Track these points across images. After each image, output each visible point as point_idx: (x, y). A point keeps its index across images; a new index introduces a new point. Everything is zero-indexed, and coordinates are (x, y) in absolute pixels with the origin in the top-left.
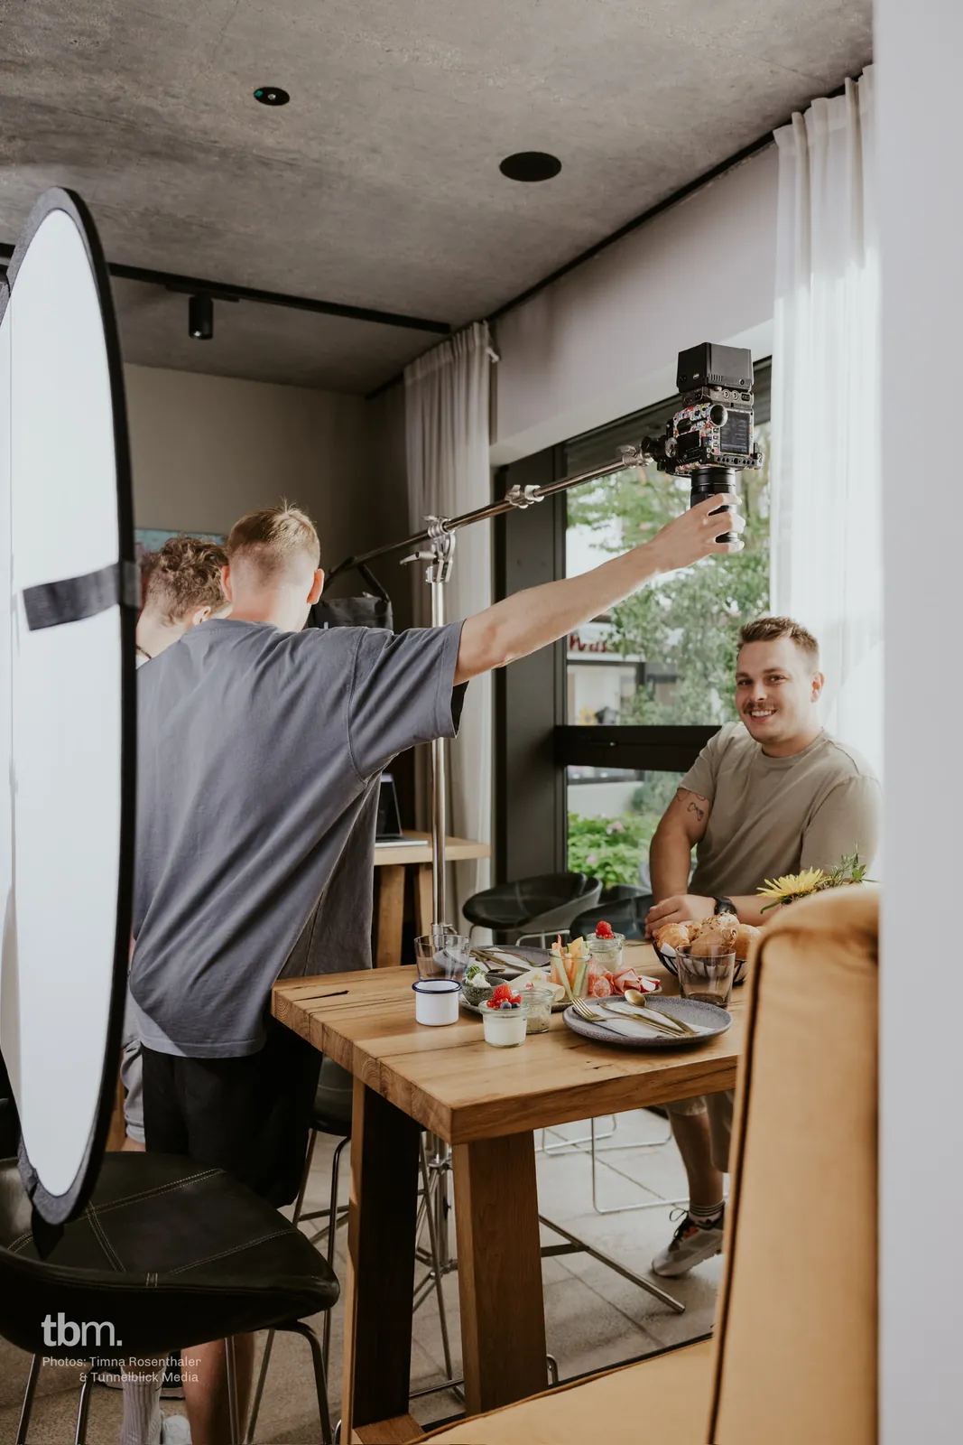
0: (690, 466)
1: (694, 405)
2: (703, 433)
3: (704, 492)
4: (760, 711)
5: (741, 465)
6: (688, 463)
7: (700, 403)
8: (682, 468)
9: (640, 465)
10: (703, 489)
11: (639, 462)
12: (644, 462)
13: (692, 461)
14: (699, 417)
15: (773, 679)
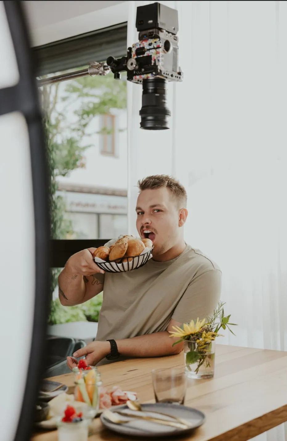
0: (144, 76)
1: (147, 40)
2: (154, 56)
3: (152, 93)
4: (147, 230)
5: (174, 78)
6: (143, 74)
7: (152, 38)
8: (138, 77)
9: (100, 74)
10: (150, 91)
11: (100, 72)
12: (104, 73)
13: (147, 73)
14: (152, 47)
15: (156, 211)
